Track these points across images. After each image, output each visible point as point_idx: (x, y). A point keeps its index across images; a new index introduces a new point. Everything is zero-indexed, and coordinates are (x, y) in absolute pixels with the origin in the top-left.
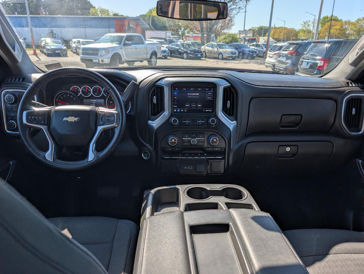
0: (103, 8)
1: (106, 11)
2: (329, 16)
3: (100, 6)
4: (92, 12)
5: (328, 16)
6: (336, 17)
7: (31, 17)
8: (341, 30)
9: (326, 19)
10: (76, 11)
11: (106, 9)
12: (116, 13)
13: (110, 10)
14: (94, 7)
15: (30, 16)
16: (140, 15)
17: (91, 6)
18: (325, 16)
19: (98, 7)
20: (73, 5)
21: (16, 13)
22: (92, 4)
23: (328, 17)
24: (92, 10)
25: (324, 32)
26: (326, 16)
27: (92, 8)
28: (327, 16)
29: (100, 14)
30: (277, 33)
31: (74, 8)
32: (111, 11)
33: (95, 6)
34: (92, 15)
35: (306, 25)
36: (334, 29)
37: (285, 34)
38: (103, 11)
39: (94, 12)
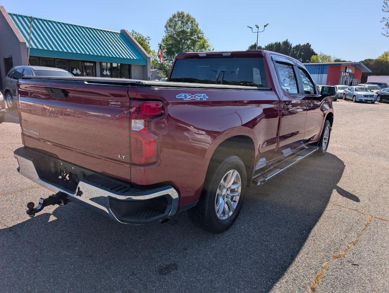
0: (325, 55)
3: (322, 53)
4: (313, 59)
11: (328, 56)
12: (339, 59)
13: (332, 56)
14: (316, 55)
16: (365, 59)
17: (313, 53)
19: (320, 54)
20: (296, 53)
22: (315, 52)
24: (313, 57)
27: (314, 55)
29: (321, 61)
31: (297, 56)
32: (333, 57)
34: (312, 62)
38: (324, 58)
39: (315, 59)
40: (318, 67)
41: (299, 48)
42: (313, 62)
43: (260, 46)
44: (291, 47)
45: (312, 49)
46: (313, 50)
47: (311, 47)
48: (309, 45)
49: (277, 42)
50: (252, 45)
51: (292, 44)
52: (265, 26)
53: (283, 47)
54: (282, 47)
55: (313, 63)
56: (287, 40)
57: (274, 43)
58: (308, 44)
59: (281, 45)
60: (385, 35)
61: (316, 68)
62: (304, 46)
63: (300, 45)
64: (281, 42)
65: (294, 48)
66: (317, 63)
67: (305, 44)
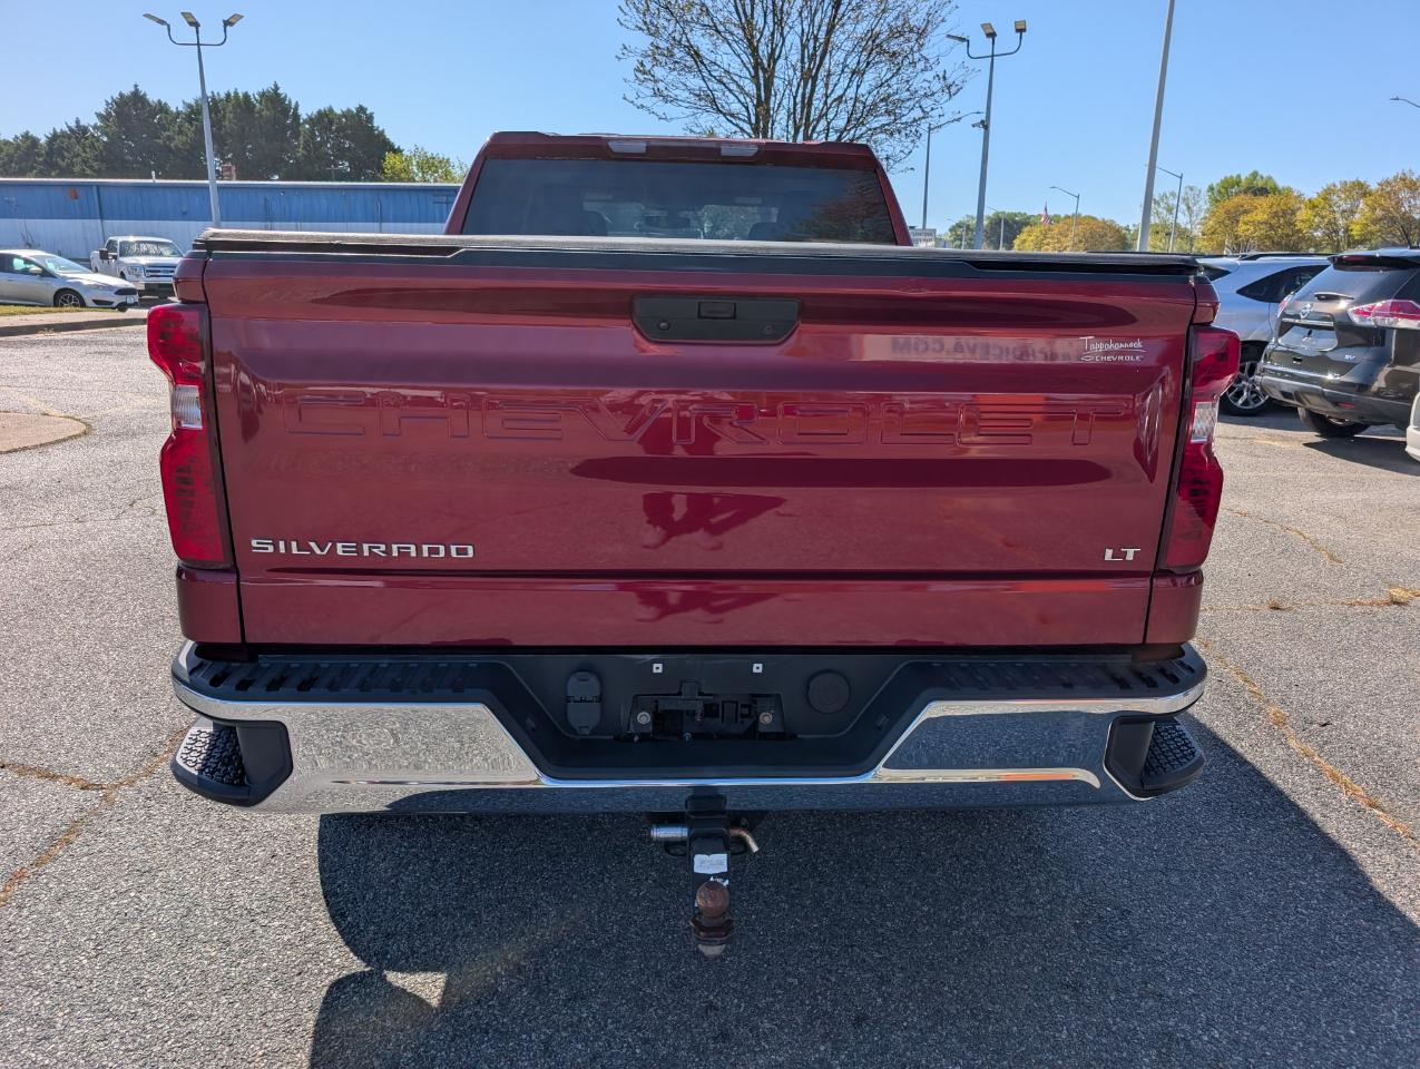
0: (429, 155)
1: (440, 162)
2: (1243, 178)
3: (418, 146)
4: (392, 168)
5: (1239, 176)
6: (1270, 178)
7: (220, 188)
8: (1272, 227)
9: (1233, 187)
10: (336, 165)
11: (441, 156)
13: (453, 160)
14: (397, 151)
15: (218, 182)
17: (383, 145)
18: (1228, 176)
19: (412, 148)
20: (324, 143)
21: (153, 173)
22: (391, 140)
23: (1240, 182)
24: (391, 160)
25: (1213, 233)
26: (1231, 177)
27: (389, 153)
28: (1235, 176)
29: (420, 175)
30: (1053, 238)
31: (327, 154)
32: (457, 164)
33: (401, 148)
34: (392, 180)
35: (1160, 210)
36: (1246, 224)
37: (1080, 242)
38: (428, 163)
39: (399, 166)
40: (444, 199)
41: (331, 123)
42: (395, 177)
43: (160, 102)
44: (296, 116)
45: (380, 129)
46: (383, 131)
47: (375, 120)
48: (365, 113)
49: (236, 93)
50: (121, 95)
51: (297, 105)
52: (227, 23)
53: (265, 113)
54: (259, 113)
55: (394, 181)
56: (276, 86)
57: (223, 96)
58: (361, 109)
59: (254, 106)
60: (632, 102)
61: (436, 199)
62: (347, 114)
63: (331, 110)
64: (250, 93)
65: (310, 120)
66: (409, 180)
67: (349, 110)
